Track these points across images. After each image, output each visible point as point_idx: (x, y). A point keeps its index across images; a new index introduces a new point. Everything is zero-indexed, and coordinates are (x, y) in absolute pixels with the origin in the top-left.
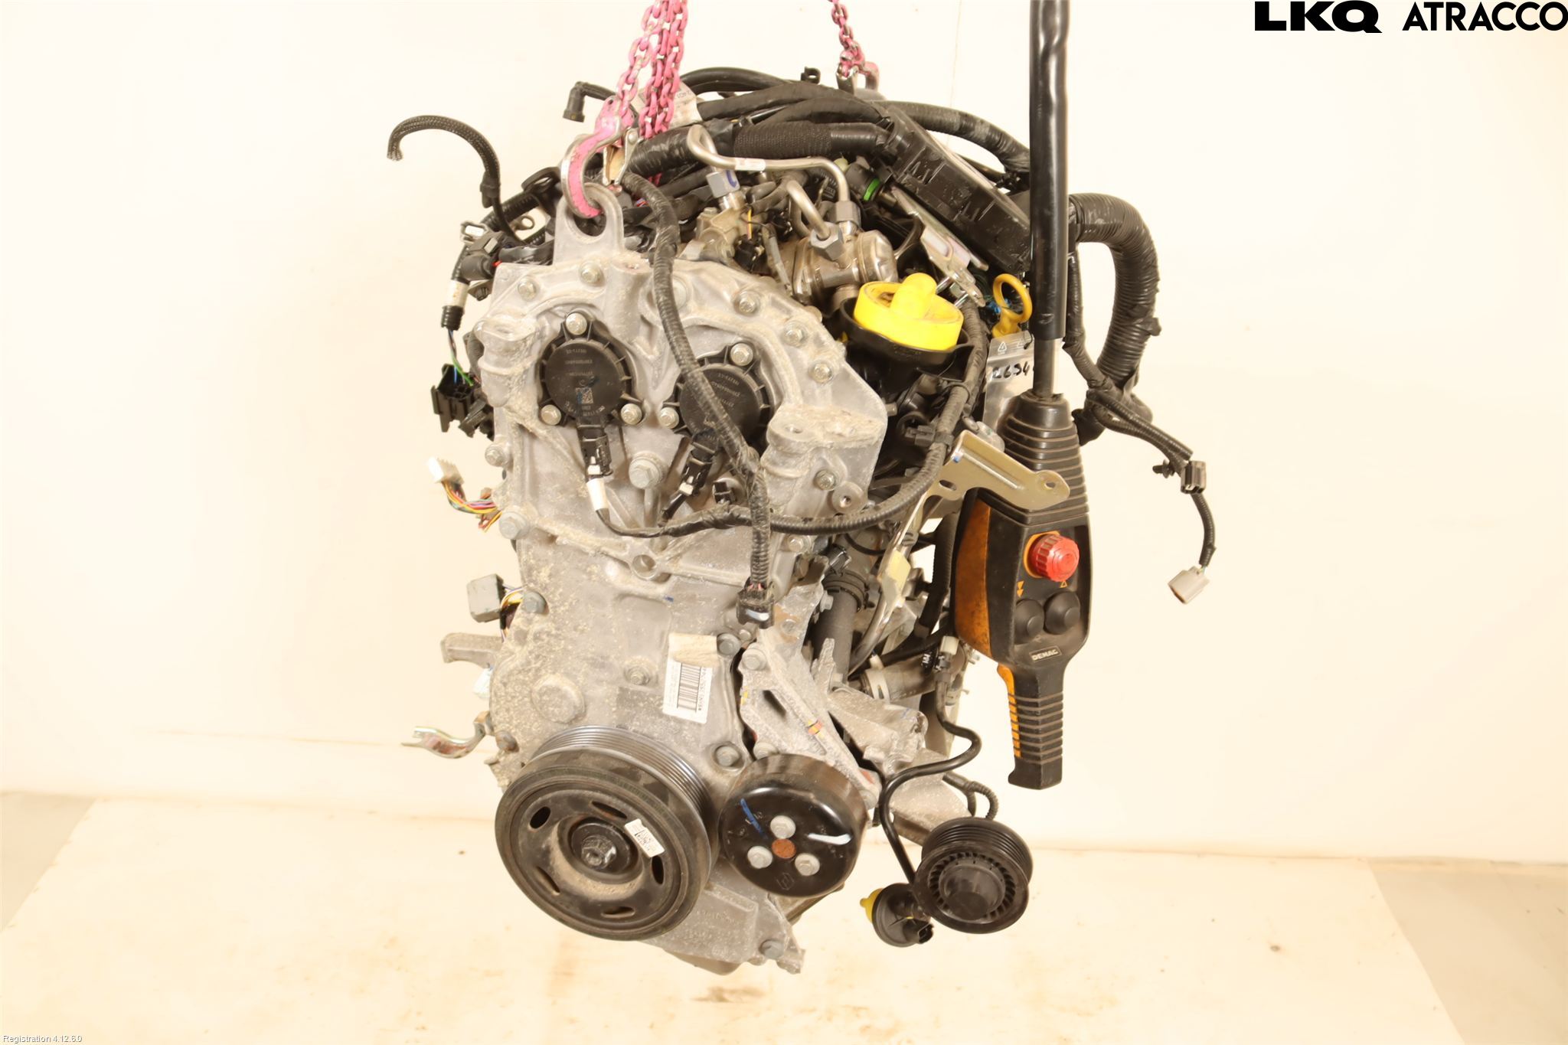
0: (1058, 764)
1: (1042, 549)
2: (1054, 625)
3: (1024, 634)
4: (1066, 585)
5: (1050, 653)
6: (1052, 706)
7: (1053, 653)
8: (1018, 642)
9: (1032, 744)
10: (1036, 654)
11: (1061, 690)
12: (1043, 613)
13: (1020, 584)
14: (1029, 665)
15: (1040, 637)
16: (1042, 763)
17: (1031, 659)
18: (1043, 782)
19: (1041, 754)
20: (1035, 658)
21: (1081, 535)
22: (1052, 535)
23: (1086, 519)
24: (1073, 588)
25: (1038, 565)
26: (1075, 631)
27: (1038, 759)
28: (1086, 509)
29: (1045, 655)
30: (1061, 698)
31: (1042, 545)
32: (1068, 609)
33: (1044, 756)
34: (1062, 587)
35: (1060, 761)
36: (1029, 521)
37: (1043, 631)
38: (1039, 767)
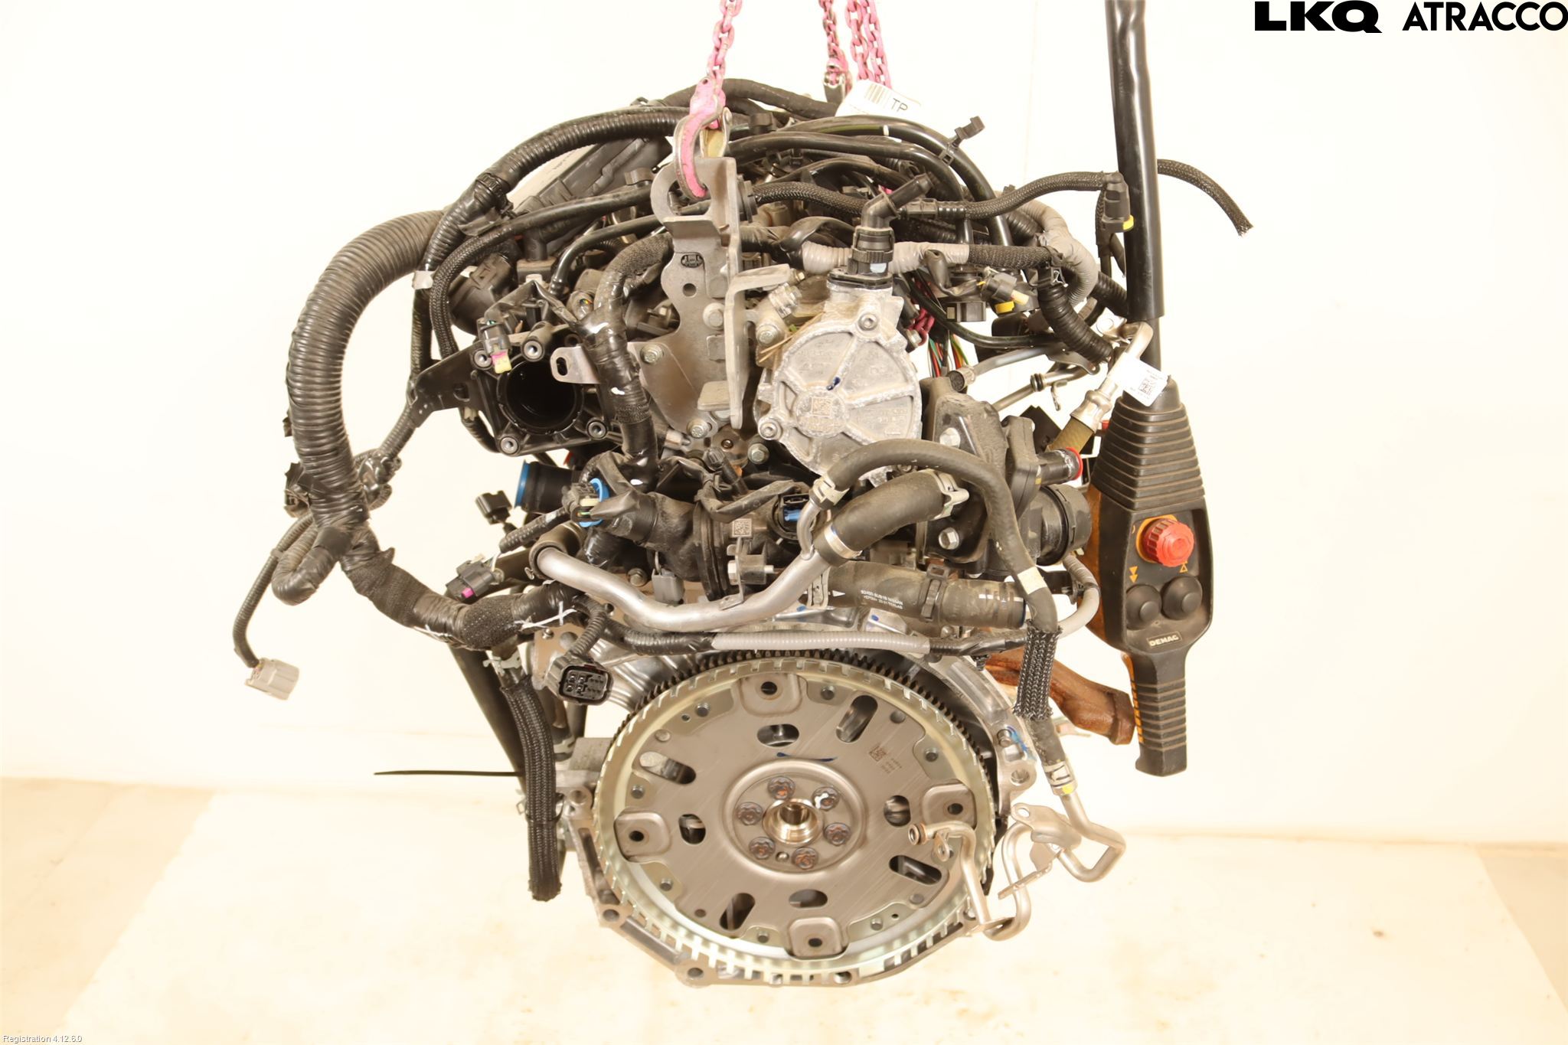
0: (1182, 751)
1: (1152, 534)
2: (1172, 608)
3: (1138, 620)
4: (1186, 570)
5: (1170, 639)
6: (1172, 692)
7: (1174, 638)
8: (1131, 627)
9: (1153, 731)
10: (1154, 639)
11: (1184, 676)
12: (1160, 598)
13: (1133, 569)
14: (1145, 651)
15: (1159, 622)
16: (1164, 750)
17: (1149, 645)
18: (1165, 769)
19: (1163, 741)
20: (1152, 643)
21: (1198, 519)
22: (1164, 519)
23: (1203, 501)
24: (1194, 573)
25: (1149, 549)
26: (1198, 616)
27: (1160, 745)
28: (1202, 492)
29: (1164, 640)
30: (1183, 684)
31: (1153, 530)
32: (1189, 592)
33: (1166, 743)
34: (1182, 571)
35: (1185, 747)
36: (1137, 506)
37: (1160, 615)
38: (1161, 753)
